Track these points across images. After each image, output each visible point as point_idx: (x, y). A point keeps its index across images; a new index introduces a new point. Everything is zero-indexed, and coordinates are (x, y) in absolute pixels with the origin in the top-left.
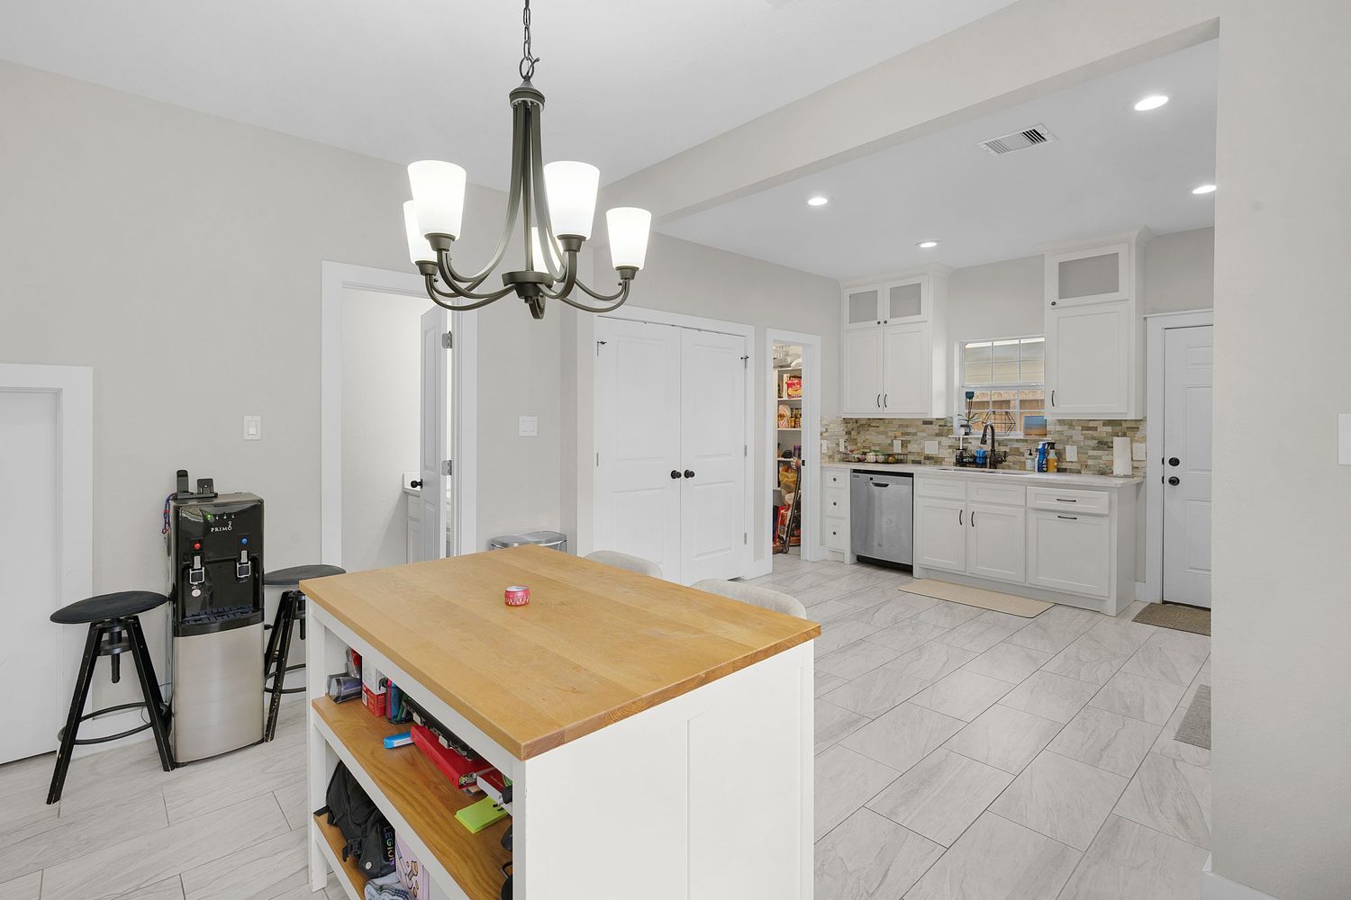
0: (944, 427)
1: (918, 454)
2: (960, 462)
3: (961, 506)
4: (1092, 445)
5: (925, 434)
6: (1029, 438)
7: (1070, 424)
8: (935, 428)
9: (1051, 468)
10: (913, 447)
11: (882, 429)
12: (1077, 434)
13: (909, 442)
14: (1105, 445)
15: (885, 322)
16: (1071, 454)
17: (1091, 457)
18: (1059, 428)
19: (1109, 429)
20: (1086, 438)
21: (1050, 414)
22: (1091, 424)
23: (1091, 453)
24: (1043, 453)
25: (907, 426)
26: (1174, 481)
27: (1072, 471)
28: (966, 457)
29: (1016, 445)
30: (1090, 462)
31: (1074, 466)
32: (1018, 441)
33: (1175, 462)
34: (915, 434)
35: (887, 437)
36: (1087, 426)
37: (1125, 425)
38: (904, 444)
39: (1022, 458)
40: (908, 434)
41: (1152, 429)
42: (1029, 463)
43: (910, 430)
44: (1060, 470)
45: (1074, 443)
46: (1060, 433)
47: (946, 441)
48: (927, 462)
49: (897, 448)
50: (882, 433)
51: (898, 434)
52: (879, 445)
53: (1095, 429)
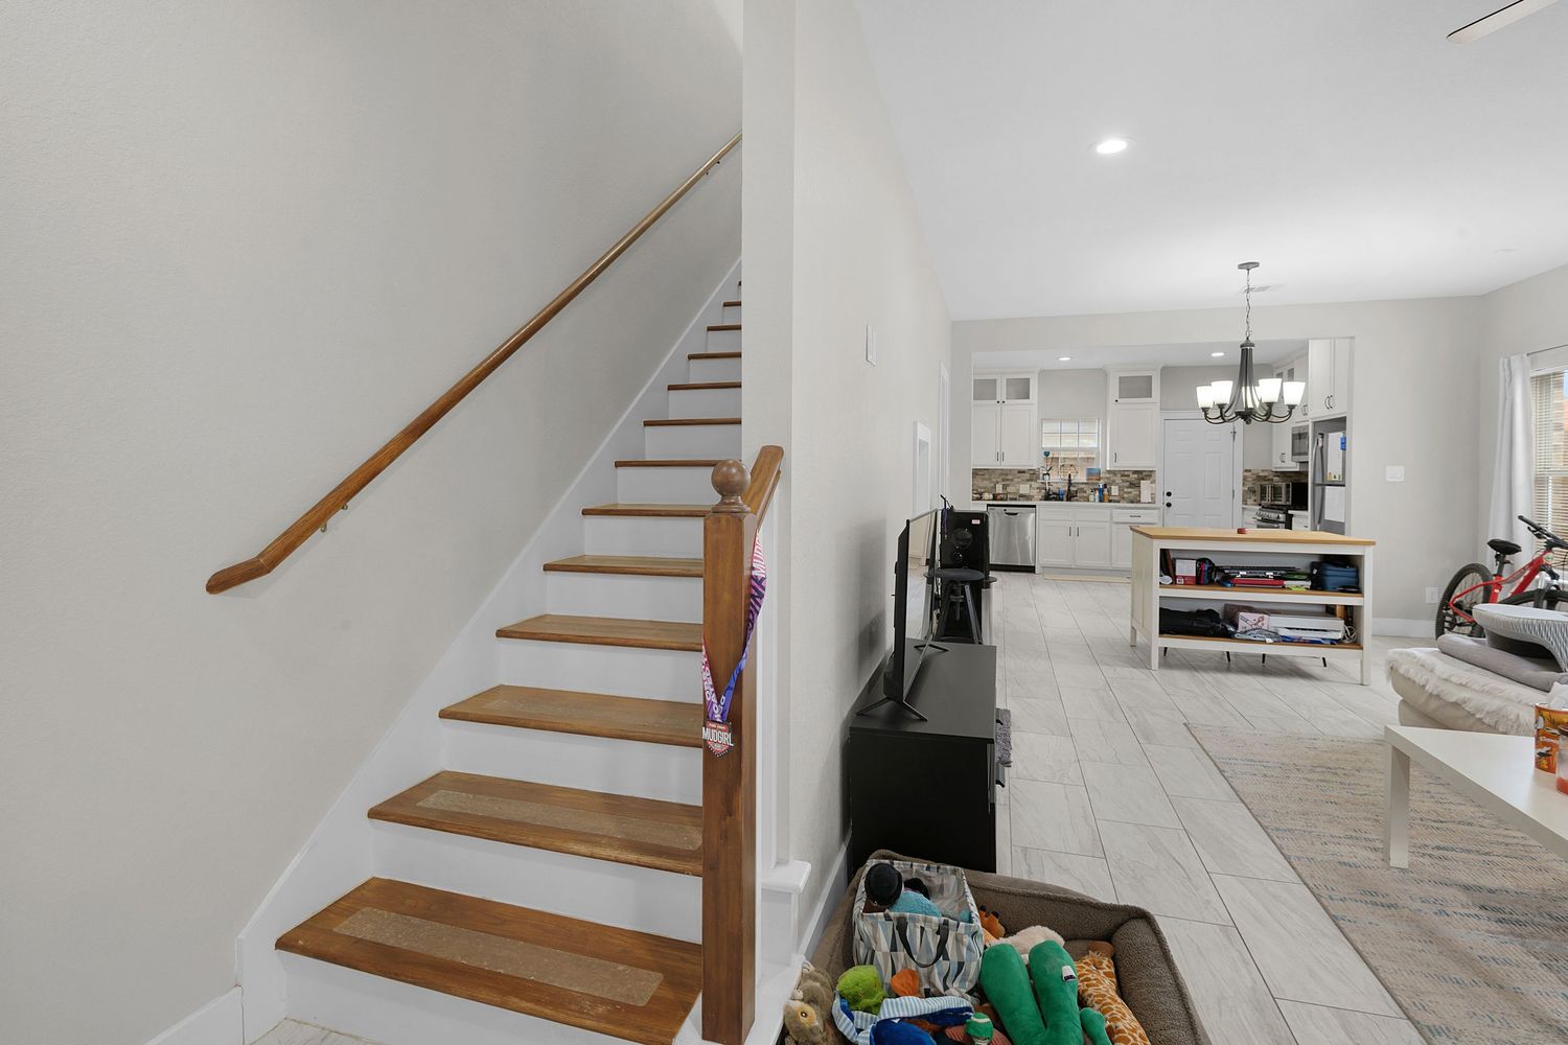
0: (1033, 475)
1: (1014, 494)
2: (1047, 497)
3: (1070, 524)
4: (1128, 485)
5: (1020, 480)
6: (1090, 481)
7: (1114, 473)
8: (1027, 476)
9: (1106, 500)
10: (1010, 489)
11: (986, 476)
12: (1118, 479)
13: (1009, 485)
14: (1135, 485)
15: (1003, 402)
16: (1115, 491)
17: (1127, 493)
18: (1108, 475)
19: (1136, 476)
20: (1124, 481)
21: (1098, 465)
22: (1126, 473)
23: (1126, 490)
24: (1101, 491)
25: (1007, 475)
26: (1169, 505)
27: (1115, 501)
28: (1051, 495)
29: (1083, 486)
30: (1125, 495)
31: (1116, 498)
32: (1083, 483)
33: (1169, 494)
34: (1013, 480)
35: (991, 482)
36: (1124, 474)
37: (1145, 474)
38: (1005, 487)
39: (1088, 494)
40: (1007, 480)
41: (1158, 476)
42: (1092, 497)
43: (1009, 477)
44: (1110, 501)
45: (1117, 484)
46: (1108, 478)
47: (1035, 484)
48: (1021, 499)
49: (999, 489)
50: (987, 479)
51: (999, 480)
52: (983, 488)
53: (1128, 476)
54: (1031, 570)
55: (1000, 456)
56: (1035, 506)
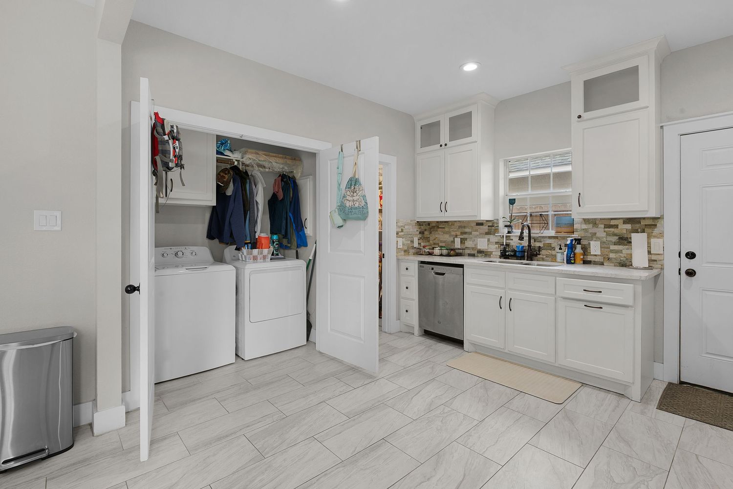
0: (491, 227)
1: (473, 248)
2: (504, 255)
3: (501, 292)
4: (614, 241)
5: (478, 233)
6: (559, 235)
7: (593, 222)
8: (485, 228)
9: (577, 261)
10: (469, 244)
11: (447, 229)
12: (601, 232)
13: (466, 239)
14: (625, 240)
15: (446, 145)
16: (595, 248)
17: (612, 251)
18: (584, 226)
19: (629, 226)
20: (608, 234)
21: (577, 214)
22: (613, 222)
23: (613, 247)
24: (571, 248)
25: (465, 227)
26: (691, 273)
27: (596, 263)
28: (508, 251)
29: (548, 241)
30: (612, 255)
31: (597, 259)
32: (550, 237)
33: (691, 255)
34: (470, 233)
35: (450, 236)
36: (609, 224)
37: (643, 223)
38: (463, 241)
39: (553, 252)
40: (465, 233)
41: (669, 226)
42: (559, 256)
43: (467, 230)
44: (586, 262)
45: (598, 239)
46: (586, 230)
47: (493, 239)
48: (480, 255)
49: (457, 244)
50: (446, 233)
51: (458, 233)
52: (445, 242)
53: (616, 226)
54: (459, 343)
55: (443, 206)
56: (462, 266)
